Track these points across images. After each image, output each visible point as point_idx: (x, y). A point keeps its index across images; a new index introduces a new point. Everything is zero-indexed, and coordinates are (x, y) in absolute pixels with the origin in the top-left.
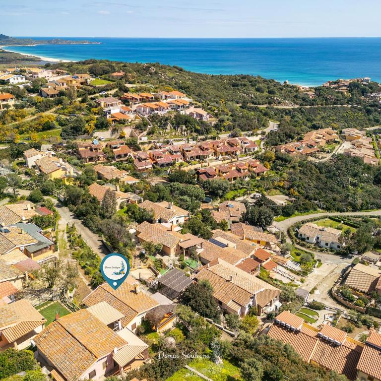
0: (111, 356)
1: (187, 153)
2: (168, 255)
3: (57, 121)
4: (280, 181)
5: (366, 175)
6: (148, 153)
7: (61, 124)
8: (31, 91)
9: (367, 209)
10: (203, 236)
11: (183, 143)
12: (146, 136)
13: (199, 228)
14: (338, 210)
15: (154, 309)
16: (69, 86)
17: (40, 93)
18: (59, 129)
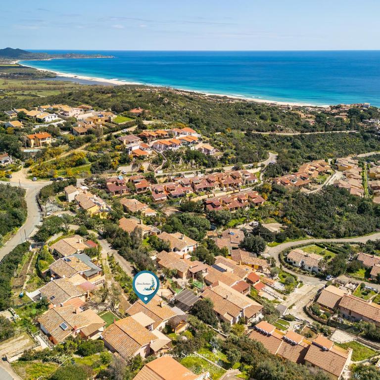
0: (149, 345)
1: (196, 185)
2: (181, 277)
3: (87, 157)
4: (275, 210)
5: (351, 205)
6: (164, 186)
7: (91, 160)
8: (64, 129)
9: (350, 236)
10: (208, 263)
11: (192, 176)
12: (161, 170)
13: (205, 256)
14: (324, 237)
15: (174, 318)
16: (95, 124)
17: (71, 131)
18: (90, 164)
